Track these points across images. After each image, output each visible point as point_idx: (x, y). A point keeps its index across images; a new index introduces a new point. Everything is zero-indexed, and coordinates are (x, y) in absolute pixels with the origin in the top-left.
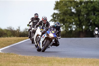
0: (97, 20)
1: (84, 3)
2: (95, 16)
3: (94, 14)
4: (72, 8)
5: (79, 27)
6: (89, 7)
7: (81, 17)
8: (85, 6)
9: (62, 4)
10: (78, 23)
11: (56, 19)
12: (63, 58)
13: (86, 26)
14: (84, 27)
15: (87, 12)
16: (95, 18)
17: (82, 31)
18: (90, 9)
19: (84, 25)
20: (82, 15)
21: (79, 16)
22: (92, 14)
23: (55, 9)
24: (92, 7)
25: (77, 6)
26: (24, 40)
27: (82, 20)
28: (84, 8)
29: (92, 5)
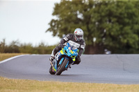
0: (114, 30)
1: (96, 5)
2: (111, 24)
3: (110, 21)
4: (78, 12)
5: (88, 39)
6: (103, 11)
7: (90, 26)
8: (97, 9)
9: (63, 8)
10: (87, 33)
11: (56, 29)
12: (66, 83)
13: (98, 37)
14: (95, 40)
15: (99, 18)
16: (110, 27)
17: (92, 45)
18: (103, 14)
19: (95, 36)
20: (92, 23)
21: (88, 23)
22: (106, 21)
23: (54, 14)
24: (107, 11)
25: (85, 10)
26: (11, 57)
27: (92, 30)
28: (95, 12)
29: (107, 9)
